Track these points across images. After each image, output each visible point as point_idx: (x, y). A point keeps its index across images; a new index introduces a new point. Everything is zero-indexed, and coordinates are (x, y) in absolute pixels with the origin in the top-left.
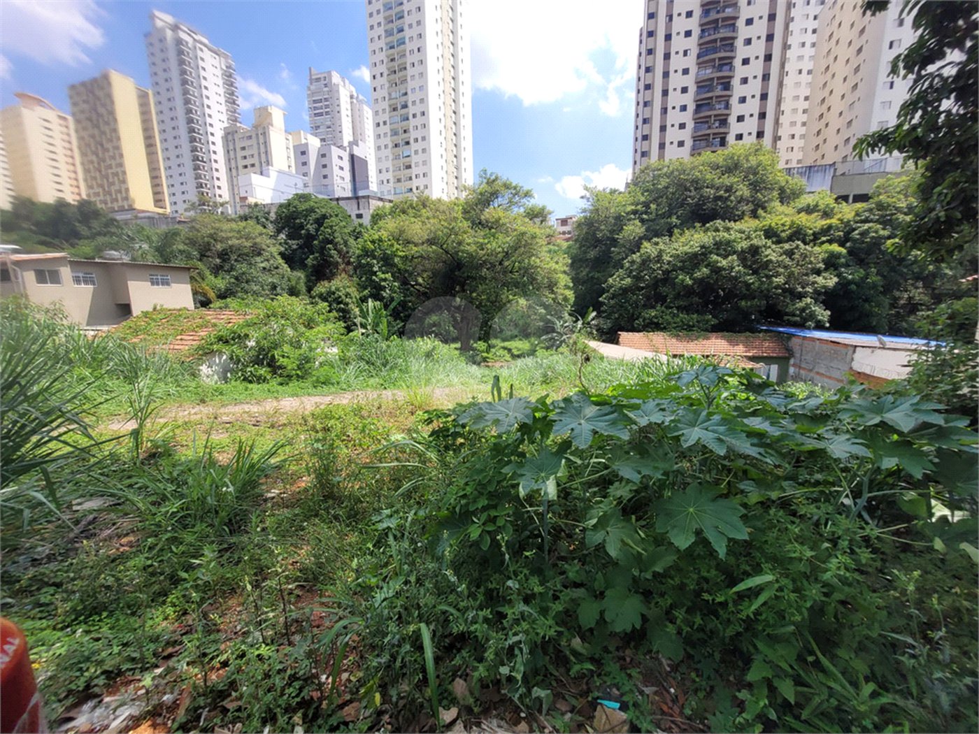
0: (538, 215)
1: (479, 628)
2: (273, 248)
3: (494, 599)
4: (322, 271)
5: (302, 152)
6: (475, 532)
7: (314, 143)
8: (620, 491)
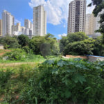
0: (55, 39)
1: (45, 97)
2: (17, 41)
3: (48, 92)
4: (24, 45)
5: (23, 29)
6: (45, 81)
7: (25, 28)
8: (67, 75)
